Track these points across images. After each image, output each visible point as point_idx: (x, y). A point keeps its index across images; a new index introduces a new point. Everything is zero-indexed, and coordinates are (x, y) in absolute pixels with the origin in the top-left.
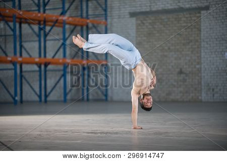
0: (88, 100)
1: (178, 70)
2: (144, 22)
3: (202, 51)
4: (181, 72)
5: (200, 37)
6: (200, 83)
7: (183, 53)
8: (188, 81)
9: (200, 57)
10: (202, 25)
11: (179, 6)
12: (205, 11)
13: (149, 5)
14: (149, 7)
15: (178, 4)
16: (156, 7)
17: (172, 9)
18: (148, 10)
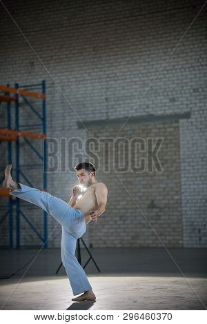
1: (149, 202)
2: (99, 135)
3: (182, 176)
4: (152, 206)
5: (179, 155)
6: (180, 221)
7: (155, 178)
8: (162, 218)
9: (179, 184)
10: (181, 139)
11: (147, 112)
12: (185, 120)
13: (106, 111)
14: (105, 115)
15: (147, 110)
16: (115, 114)
17: (137, 117)
18: (103, 118)
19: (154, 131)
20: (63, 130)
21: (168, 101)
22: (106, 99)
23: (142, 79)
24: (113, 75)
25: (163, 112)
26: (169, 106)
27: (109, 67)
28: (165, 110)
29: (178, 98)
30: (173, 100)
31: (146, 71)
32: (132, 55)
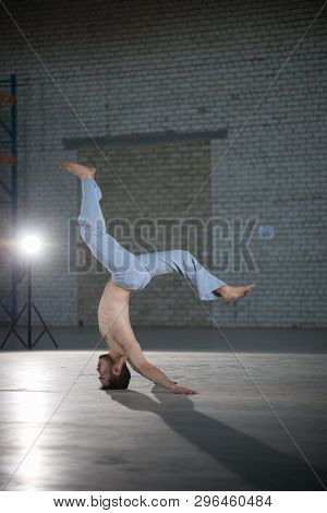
5: (210, 192)
10: (213, 169)
11: (166, 127)
12: (219, 141)
13: (106, 124)
14: (104, 129)
15: (165, 124)
16: (118, 128)
17: (151, 133)
18: (103, 135)
19: (174, 155)
20: (43, 150)
21: (195, 111)
22: (107, 106)
23: (159, 77)
24: (117, 70)
25: (187, 128)
26: (198, 119)
27: (111, 57)
28: (191, 125)
29: (210, 107)
30: (203, 110)
31: (165, 66)
32: (145, 40)
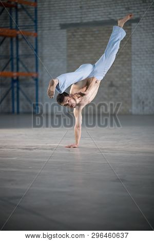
0: (18, 112)
1: (109, 83)
2: (75, 34)
3: (133, 64)
4: (111, 85)
5: (131, 49)
6: (130, 96)
8: (118, 93)
9: (130, 70)
12: (136, 24)
13: (80, 16)
14: (79, 19)
15: (110, 16)
16: (86, 18)
17: (102, 21)
18: (79, 22)
21: (124, 9)
22: (81, 7)
26: (125, 13)
29: (131, 7)
30: (128, 9)
